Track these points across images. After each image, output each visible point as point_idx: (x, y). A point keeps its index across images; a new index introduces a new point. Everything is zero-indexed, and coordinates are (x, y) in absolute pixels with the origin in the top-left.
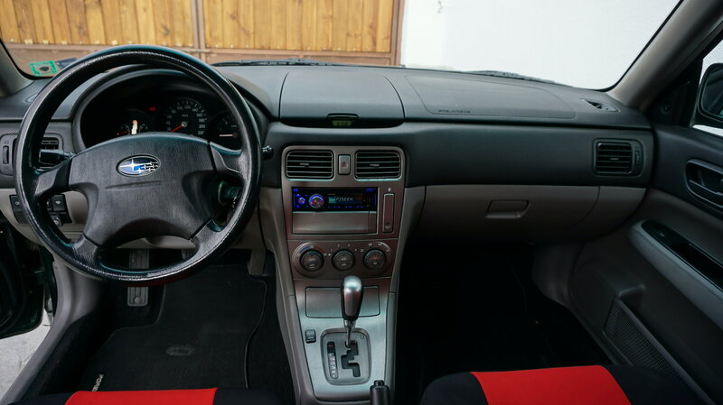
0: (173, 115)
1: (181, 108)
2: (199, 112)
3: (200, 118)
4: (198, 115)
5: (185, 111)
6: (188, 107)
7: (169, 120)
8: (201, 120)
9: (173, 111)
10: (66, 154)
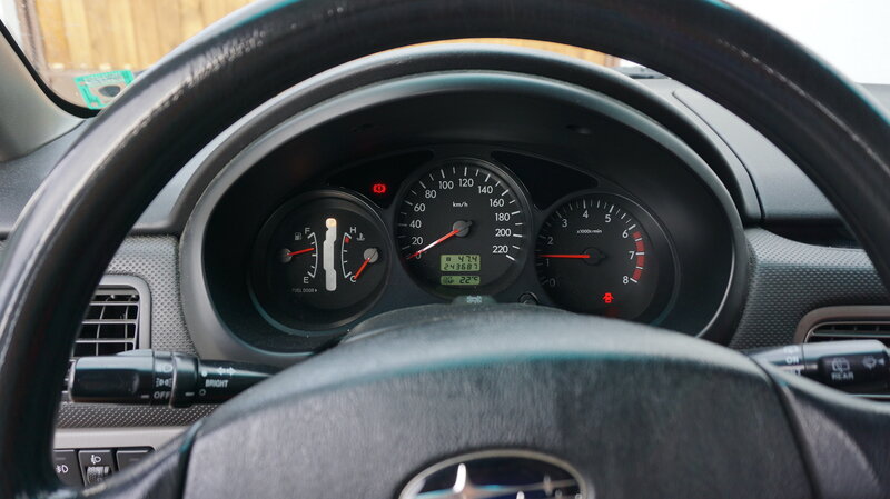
0: (429, 202)
1: (448, 185)
2: (497, 194)
3: (499, 210)
4: (495, 203)
5: (459, 193)
6: (468, 183)
7: (419, 215)
8: (501, 217)
9: (429, 194)
10: (161, 367)
